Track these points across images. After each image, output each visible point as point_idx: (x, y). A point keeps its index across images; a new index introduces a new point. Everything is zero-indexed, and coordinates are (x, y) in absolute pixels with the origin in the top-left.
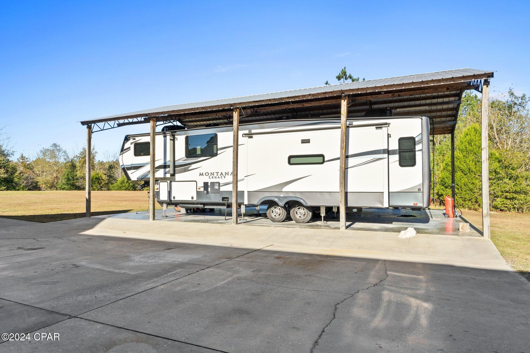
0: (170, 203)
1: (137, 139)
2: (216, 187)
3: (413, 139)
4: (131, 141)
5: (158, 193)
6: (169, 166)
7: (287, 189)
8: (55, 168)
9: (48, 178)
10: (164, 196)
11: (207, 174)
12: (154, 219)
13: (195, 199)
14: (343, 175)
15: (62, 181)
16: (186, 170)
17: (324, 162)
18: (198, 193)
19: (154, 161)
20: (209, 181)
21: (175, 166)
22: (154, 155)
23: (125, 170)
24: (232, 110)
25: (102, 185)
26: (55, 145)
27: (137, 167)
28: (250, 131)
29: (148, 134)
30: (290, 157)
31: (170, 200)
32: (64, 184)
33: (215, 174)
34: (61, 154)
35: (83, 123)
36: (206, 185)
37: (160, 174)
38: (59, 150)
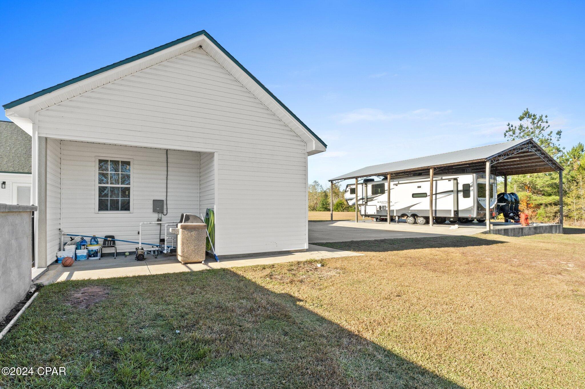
0: (366, 216)
1: (351, 186)
2: (385, 208)
3: (469, 185)
4: (349, 187)
5: (360, 211)
6: (364, 199)
7: (411, 209)
8: (316, 197)
9: (311, 204)
10: (363, 213)
11: (381, 202)
12: (357, 222)
13: (376, 213)
14: (431, 202)
15: (319, 205)
16: (372, 200)
17: (427, 196)
18: (377, 211)
19: (357, 197)
20: (382, 205)
21: (367, 199)
22: (357, 194)
23: (347, 200)
24: (387, 175)
25: (343, 208)
26: (315, 182)
27: (351, 199)
28: (399, 182)
29: (354, 184)
30: (413, 195)
31: (366, 214)
32: (320, 208)
33: (384, 202)
34: (319, 187)
35: (329, 181)
36: (380, 207)
37: (360, 202)
38: (318, 185)
